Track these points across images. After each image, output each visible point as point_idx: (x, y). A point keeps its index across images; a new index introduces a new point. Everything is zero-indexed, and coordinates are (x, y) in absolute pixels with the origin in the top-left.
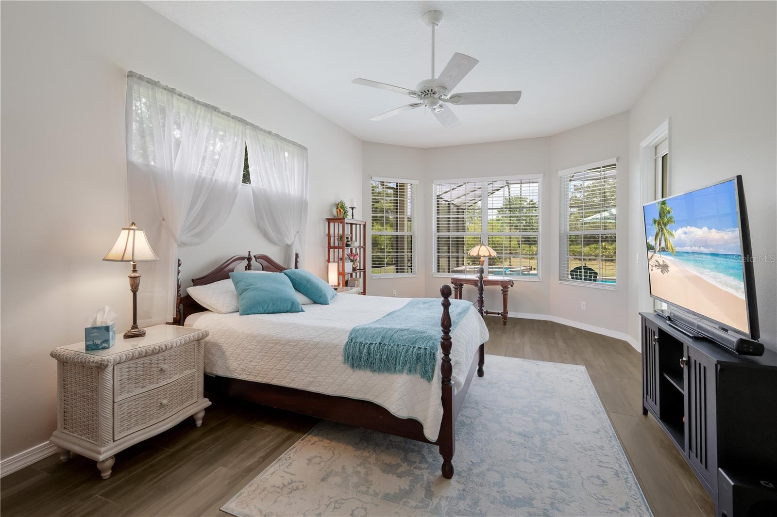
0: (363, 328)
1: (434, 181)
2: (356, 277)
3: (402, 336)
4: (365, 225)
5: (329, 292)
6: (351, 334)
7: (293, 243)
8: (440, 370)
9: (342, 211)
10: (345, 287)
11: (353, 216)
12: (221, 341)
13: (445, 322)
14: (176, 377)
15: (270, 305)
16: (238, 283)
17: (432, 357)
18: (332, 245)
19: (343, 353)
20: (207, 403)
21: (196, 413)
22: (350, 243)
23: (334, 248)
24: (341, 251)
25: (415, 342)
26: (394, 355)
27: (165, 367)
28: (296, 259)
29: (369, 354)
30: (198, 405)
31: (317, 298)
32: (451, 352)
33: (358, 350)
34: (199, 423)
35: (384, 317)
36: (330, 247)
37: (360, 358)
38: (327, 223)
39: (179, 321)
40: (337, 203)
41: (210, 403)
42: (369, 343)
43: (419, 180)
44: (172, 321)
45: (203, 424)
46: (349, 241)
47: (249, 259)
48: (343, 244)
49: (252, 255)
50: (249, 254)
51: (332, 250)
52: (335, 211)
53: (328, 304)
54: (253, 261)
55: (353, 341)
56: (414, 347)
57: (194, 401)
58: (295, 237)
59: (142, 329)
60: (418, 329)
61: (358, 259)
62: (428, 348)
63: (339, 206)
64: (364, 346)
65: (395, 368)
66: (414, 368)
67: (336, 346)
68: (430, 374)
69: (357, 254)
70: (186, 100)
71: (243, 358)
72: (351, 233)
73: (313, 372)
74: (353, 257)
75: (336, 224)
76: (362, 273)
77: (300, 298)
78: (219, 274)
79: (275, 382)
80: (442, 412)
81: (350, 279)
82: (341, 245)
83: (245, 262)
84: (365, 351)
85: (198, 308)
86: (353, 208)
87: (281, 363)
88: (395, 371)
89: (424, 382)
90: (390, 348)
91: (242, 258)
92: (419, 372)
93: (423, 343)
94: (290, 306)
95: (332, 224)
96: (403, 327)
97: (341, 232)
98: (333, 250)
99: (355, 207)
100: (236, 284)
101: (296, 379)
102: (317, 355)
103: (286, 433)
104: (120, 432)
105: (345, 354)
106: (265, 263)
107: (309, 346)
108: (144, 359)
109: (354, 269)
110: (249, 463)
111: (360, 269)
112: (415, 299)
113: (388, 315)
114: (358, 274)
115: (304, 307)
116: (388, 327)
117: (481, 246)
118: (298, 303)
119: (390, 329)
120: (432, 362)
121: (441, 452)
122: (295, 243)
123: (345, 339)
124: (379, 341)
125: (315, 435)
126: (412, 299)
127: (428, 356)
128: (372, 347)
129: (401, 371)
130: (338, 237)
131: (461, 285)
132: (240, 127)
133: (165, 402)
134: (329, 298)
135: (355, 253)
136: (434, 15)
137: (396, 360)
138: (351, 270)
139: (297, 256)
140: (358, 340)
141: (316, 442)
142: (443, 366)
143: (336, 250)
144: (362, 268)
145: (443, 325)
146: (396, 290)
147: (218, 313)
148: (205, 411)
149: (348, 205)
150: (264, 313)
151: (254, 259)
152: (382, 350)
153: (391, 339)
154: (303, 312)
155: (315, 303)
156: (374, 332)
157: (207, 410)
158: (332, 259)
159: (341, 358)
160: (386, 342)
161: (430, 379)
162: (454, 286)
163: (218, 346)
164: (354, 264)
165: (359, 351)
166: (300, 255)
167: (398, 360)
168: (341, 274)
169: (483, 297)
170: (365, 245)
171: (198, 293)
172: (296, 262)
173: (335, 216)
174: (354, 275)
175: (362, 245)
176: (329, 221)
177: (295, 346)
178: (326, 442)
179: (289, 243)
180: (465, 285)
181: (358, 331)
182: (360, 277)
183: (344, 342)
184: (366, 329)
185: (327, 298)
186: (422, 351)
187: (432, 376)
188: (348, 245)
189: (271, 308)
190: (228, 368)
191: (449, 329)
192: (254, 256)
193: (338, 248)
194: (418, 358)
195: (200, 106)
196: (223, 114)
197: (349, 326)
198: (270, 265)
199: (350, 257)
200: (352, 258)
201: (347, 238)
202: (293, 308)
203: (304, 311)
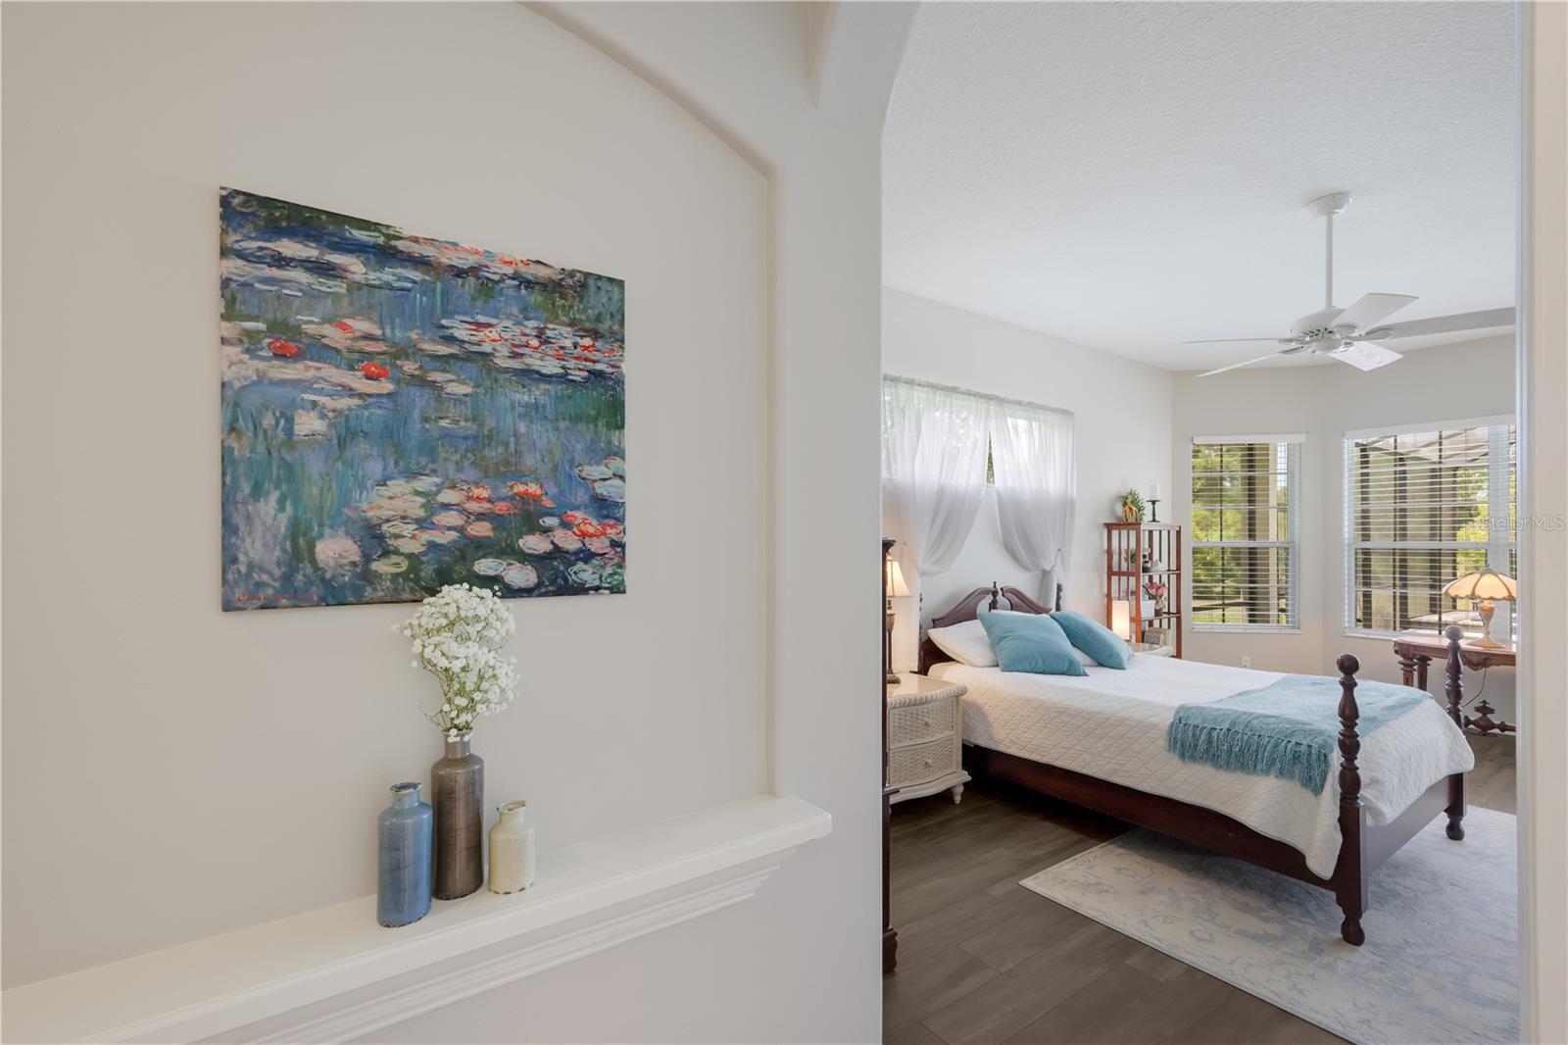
0: (1197, 708)
1: (1346, 433)
2: (1161, 626)
3: (1268, 724)
4: (1179, 533)
5: (1125, 651)
6: (1178, 712)
7: (1053, 567)
8: (1337, 782)
9: (1134, 509)
10: (1141, 644)
11: (1154, 515)
12: (981, 701)
13: (1347, 712)
14: (938, 736)
15: (1040, 662)
16: (991, 627)
17: (1322, 758)
18: (1115, 568)
19: (1166, 736)
20: (966, 777)
21: (954, 787)
22: (1149, 565)
23: (1120, 574)
24: (1133, 580)
25: (1292, 734)
26: (1253, 748)
27: (930, 721)
28: (1058, 593)
29: (1210, 742)
30: (956, 777)
31: (1104, 657)
32: (1358, 756)
33: (1191, 735)
34: (958, 799)
35: (1231, 697)
36: (1110, 573)
37: (1196, 746)
38: (1106, 531)
39: (923, 670)
40: (1125, 495)
41: (969, 778)
42: (1210, 727)
43: (1307, 432)
44: (916, 670)
45: (961, 801)
46: (1147, 562)
47: (995, 593)
48: (1137, 568)
49: (998, 588)
50: (995, 587)
51: (1115, 579)
52: (1119, 510)
53: (1124, 669)
54: (1000, 597)
55: (1183, 722)
56: (1289, 742)
57: (953, 770)
58: (1055, 559)
59: (898, 675)
60: (1296, 718)
61: (1166, 595)
62: (1314, 745)
63: (1129, 501)
64: (1201, 731)
65: (1255, 767)
66: (1288, 770)
67: (1155, 726)
68: (1319, 783)
69: (1164, 585)
70: (926, 389)
71: (1013, 726)
72: (1151, 545)
73: (1118, 758)
74: (1154, 590)
75: (1124, 533)
76: (1174, 620)
77: (1078, 656)
78: (961, 613)
79: (1059, 763)
80: (1339, 839)
81: (1147, 629)
82: (1132, 569)
83: (989, 598)
84: (1203, 737)
85: (942, 657)
86: (1154, 502)
87: (1069, 739)
88: (1254, 771)
89: (1308, 795)
90: (1246, 737)
91: (985, 592)
92: (1297, 777)
93: (1305, 738)
94: (1067, 664)
95: (1115, 533)
96: (1269, 712)
97: (1133, 545)
98: (1117, 577)
99: (1158, 498)
100: (988, 628)
101: (1092, 764)
102: (1125, 735)
103: (1076, 836)
104: (894, 782)
105: (1170, 739)
106: (1016, 600)
107: (1111, 721)
108: (912, 708)
109: (1158, 613)
110: (1036, 853)
111: (1169, 613)
112: (1294, 676)
113: (1239, 695)
114: (1165, 622)
115: (1087, 670)
116: (1242, 709)
117: (1482, 575)
118: (1079, 663)
119: (1245, 713)
120: (1323, 767)
121: (1339, 902)
122: (1056, 568)
123: (1169, 718)
124: (1226, 726)
125: (1119, 847)
126: (1286, 675)
127: (1314, 757)
128: (1215, 734)
129: (1267, 772)
130: (1127, 555)
131: (1424, 661)
132: (982, 405)
133: (930, 761)
134: (1125, 659)
135: (1158, 583)
136: (1331, 202)
137: (1257, 756)
138: (1152, 615)
139: (1059, 588)
140: (1190, 722)
141: (1121, 854)
142: (1342, 776)
143: (1124, 579)
144: (1173, 609)
145: (1342, 714)
146: (1247, 658)
147: (971, 665)
148: (965, 788)
149: (1144, 497)
150: (1031, 672)
151: (1000, 592)
152: (1233, 739)
153: (1246, 726)
154: (1085, 677)
155: (1101, 665)
156: (1217, 713)
157: (966, 785)
158: (1114, 594)
159: (1163, 743)
160: (1239, 728)
161: (1318, 790)
162: (1401, 659)
163: (978, 709)
164: (1157, 603)
165: (1193, 737)
166: (1064, 587)
167: (1260, 756)
168: (1135, 619)
169: (1459, 686)
170: (1179, 568)
171: (942, 637)
172: (1059, 598)
173: (1119, 518)
174: (1156, 624)
175: (1173, 567)
176: (1109, 527)
177: (1089, 719)
178: (1139, 858)
179: (1048, 568)
180: (1434, 659)
181: (1189, 709)
182: (1169, 627)
183: (1169, 722)
184: (1203, 708)
185: (1121, 659)
186: (1303, 748)
187: (1322, 787)
188: (1145, 570)
189: (1040, 666)
190: (992, 738)
191: (1354, 721)
192: (1002, 589)
193: (1128, 574)
194: (1296, 757)
195: (938, 392)
196: (963, 393)
197: (1176, 703)
198: (1021, 602)
199: (1150, 591)
200: (1153, 592)
201: (1144, 556)
202: (1071, 670)
203: (1087, 675)
